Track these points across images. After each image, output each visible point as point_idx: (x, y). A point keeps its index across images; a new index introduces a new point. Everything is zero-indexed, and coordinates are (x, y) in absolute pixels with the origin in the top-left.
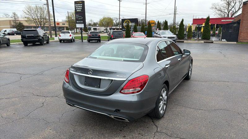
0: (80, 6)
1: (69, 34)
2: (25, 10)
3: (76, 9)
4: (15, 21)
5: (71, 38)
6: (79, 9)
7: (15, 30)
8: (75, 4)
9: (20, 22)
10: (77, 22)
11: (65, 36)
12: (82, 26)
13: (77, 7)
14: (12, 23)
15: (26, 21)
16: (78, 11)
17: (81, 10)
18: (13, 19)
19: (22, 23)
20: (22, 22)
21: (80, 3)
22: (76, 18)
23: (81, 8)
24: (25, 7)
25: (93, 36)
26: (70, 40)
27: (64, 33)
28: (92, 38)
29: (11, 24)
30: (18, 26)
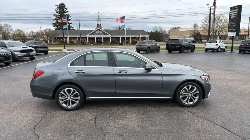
0: (235, 12)
1: (216, 43)
2: (203, 20)
3: (231, 15)
4: (194, 31)
5: (217, 47)
6: (234, 15)
7: (192, 39)
8: (230, 10)
9: (198, 32)
10: (230, 30)
11: (211, 45)
12: (233, 34)
13: (232, 13)
14: (192, 33)
15: (203, 30)
16: (232, 17)
17: (235, 16)
18: (194, 29)
19: (199, 33)
20: (199, 31)
21: (236, 9)
22: (229, 25)
23: (236, 14)
24: (204, 17)
25: (245, 46)
26: (215, 49)
27: (211, 42)
28: (243, 48)
29: (190, 34)
30: (196, 35)
